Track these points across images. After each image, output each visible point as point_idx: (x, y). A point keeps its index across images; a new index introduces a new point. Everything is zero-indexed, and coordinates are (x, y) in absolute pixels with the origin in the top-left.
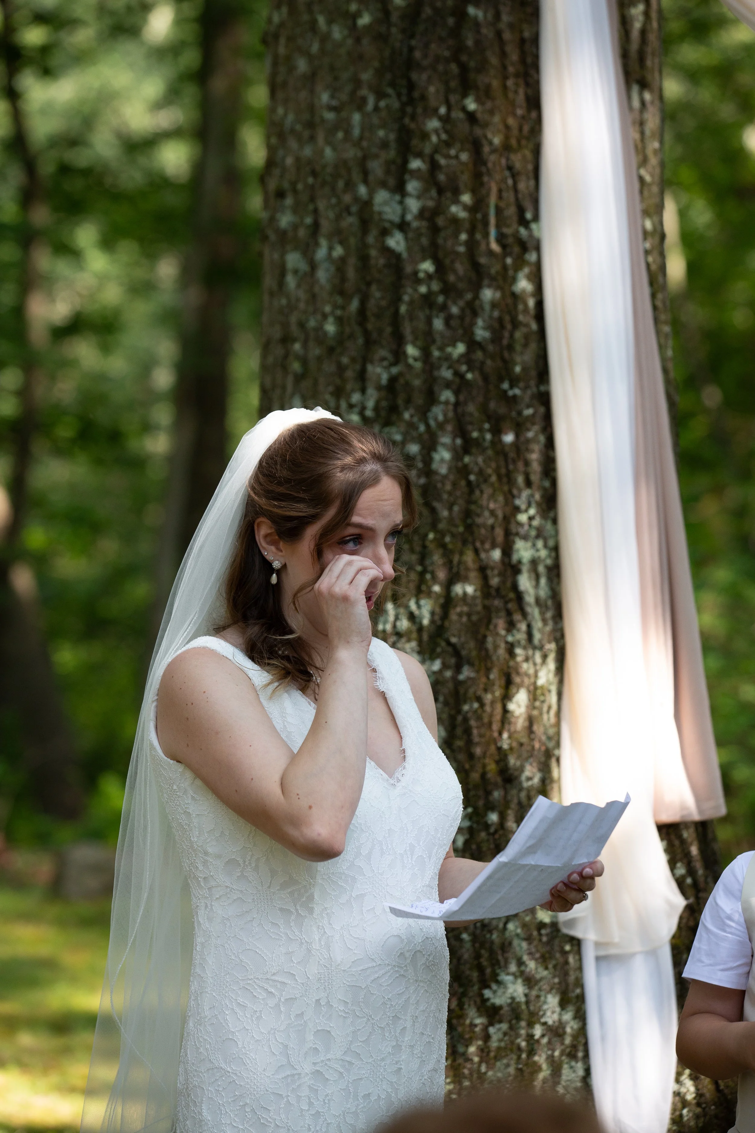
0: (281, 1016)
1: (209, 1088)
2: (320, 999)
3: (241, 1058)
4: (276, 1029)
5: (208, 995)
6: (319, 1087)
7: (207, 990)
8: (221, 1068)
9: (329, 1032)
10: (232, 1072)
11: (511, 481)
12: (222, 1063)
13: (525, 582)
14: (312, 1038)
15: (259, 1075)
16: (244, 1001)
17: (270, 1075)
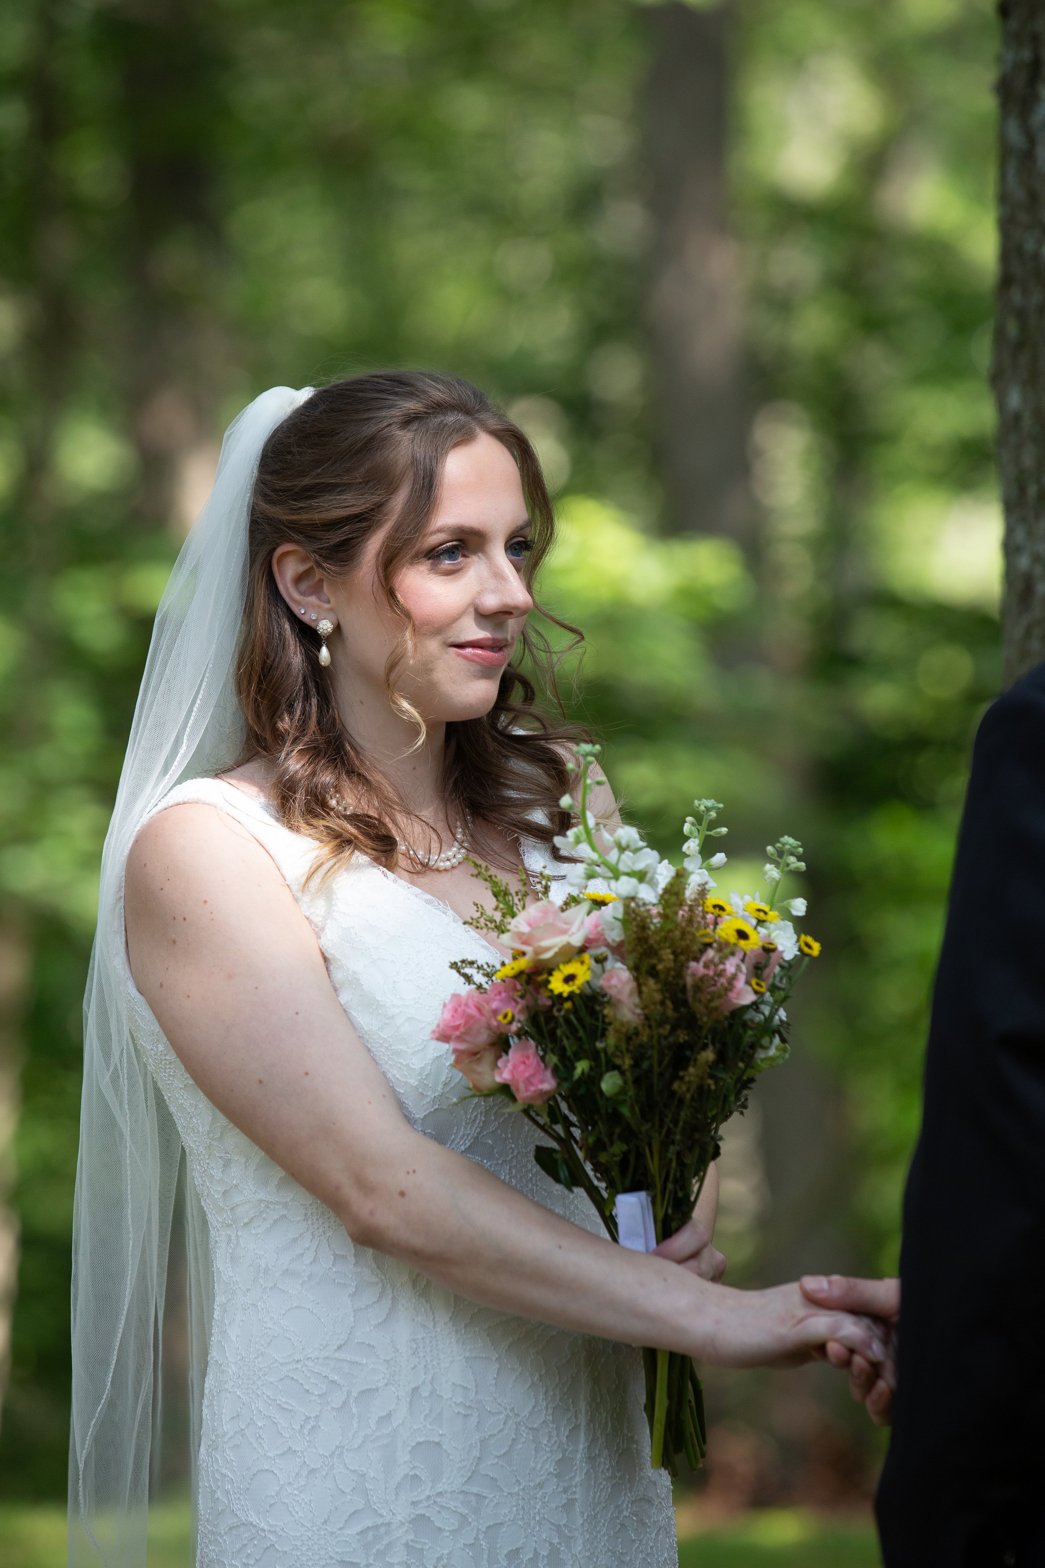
0: (352, 1423)
1: (233, 1562)
2: (419, 1387)
3: (285, 1503)
4: (344, 1447)
5: (228, 1395)
6: (426, 1544)
7: (227, 1387)
8: (251, 1523)
9: (438, 1444)
10: (269, 1529)
12: (251, 1515)
14: (407, 1458)
15: (316, 1532)
16: (288, 1401)
17: (335, 1530)
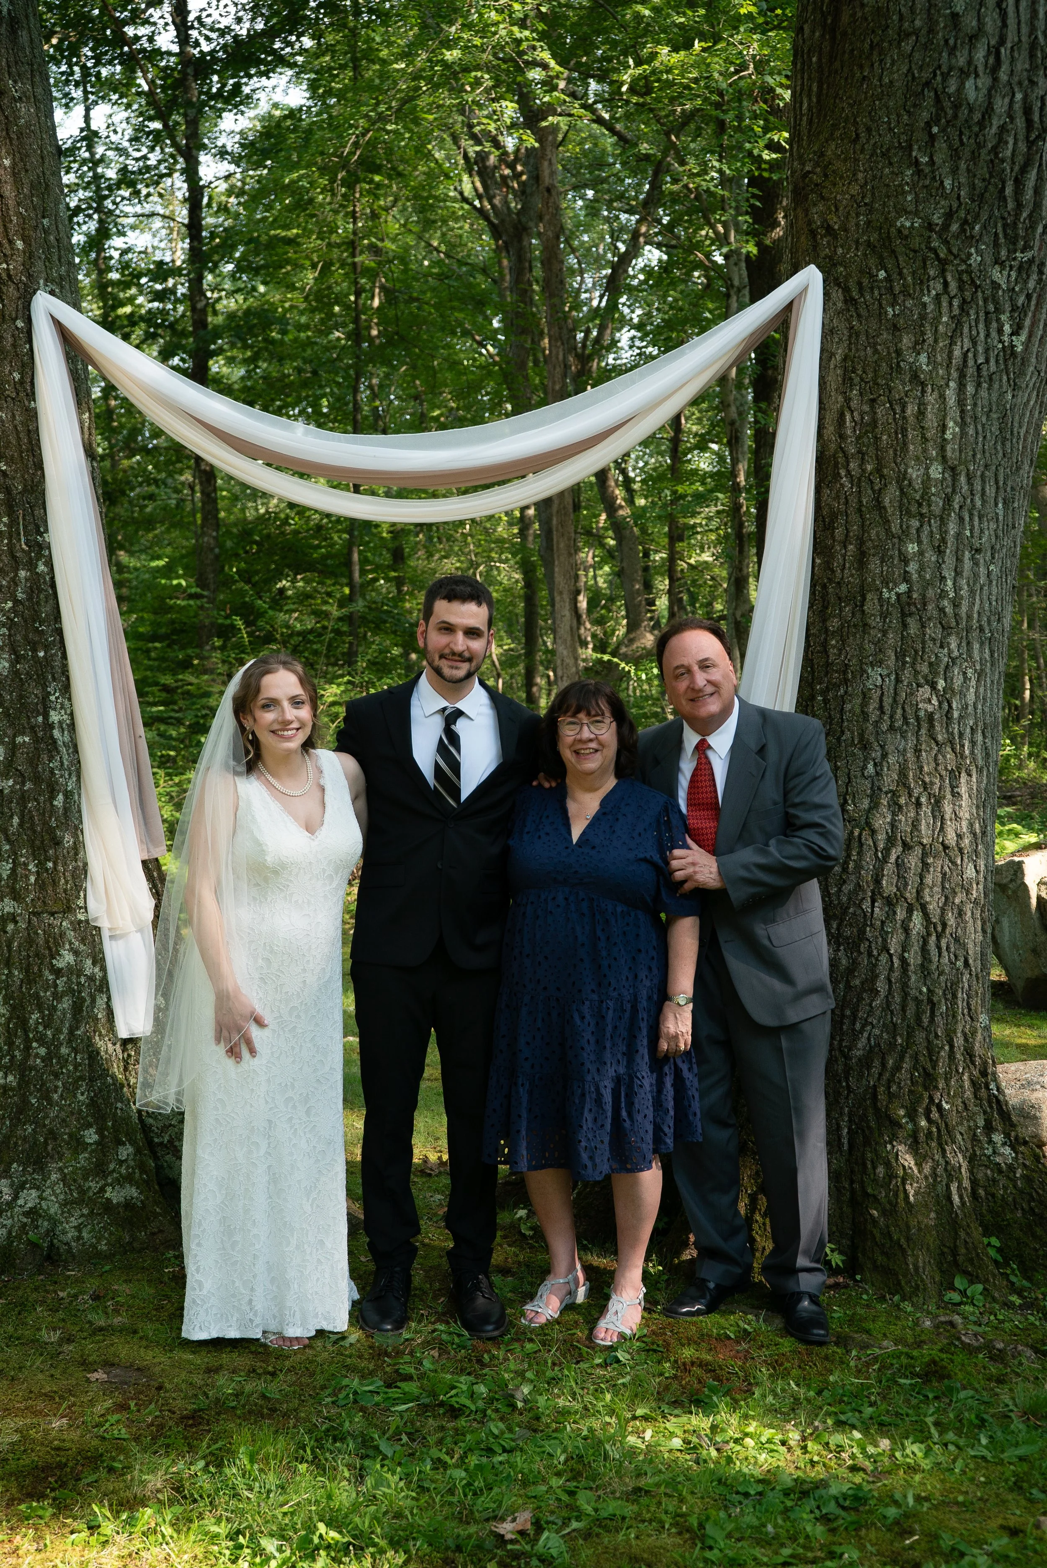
11: (45, 679)
13: (56, 733)
